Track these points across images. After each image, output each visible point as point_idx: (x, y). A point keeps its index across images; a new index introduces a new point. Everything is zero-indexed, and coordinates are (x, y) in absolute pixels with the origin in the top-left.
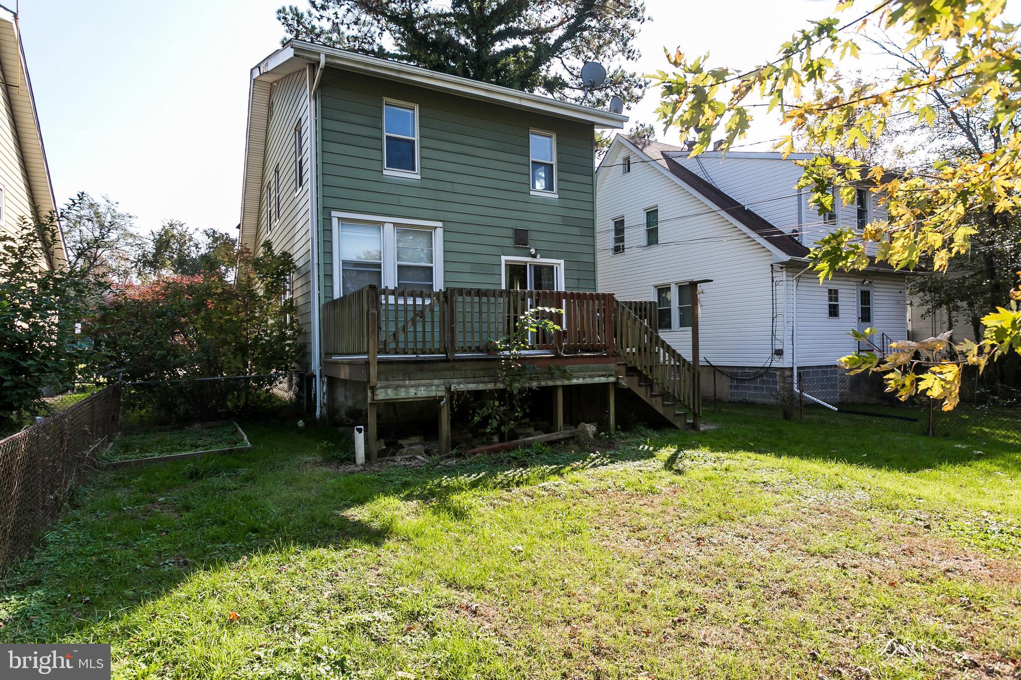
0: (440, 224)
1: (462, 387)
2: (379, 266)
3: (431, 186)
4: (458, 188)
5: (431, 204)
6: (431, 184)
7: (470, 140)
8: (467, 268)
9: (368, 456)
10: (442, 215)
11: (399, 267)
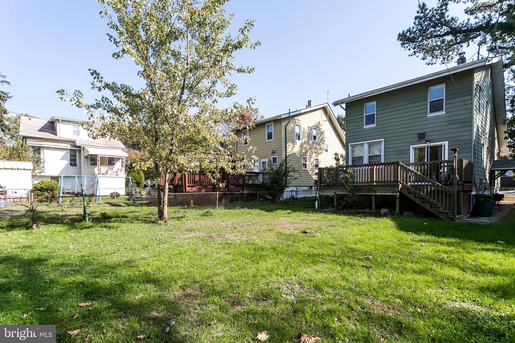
0: (383, 139)
1: (339, 193)
2: (362, 157)
3: (380, 127)
4: (391, 125)
5: (380, 133)
6: (380, 126)
7: (391, 106)
8: (394, 153)
9: (318, 208)
10: (384, 136)
11: (369, 156)
